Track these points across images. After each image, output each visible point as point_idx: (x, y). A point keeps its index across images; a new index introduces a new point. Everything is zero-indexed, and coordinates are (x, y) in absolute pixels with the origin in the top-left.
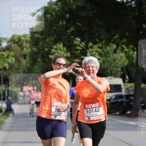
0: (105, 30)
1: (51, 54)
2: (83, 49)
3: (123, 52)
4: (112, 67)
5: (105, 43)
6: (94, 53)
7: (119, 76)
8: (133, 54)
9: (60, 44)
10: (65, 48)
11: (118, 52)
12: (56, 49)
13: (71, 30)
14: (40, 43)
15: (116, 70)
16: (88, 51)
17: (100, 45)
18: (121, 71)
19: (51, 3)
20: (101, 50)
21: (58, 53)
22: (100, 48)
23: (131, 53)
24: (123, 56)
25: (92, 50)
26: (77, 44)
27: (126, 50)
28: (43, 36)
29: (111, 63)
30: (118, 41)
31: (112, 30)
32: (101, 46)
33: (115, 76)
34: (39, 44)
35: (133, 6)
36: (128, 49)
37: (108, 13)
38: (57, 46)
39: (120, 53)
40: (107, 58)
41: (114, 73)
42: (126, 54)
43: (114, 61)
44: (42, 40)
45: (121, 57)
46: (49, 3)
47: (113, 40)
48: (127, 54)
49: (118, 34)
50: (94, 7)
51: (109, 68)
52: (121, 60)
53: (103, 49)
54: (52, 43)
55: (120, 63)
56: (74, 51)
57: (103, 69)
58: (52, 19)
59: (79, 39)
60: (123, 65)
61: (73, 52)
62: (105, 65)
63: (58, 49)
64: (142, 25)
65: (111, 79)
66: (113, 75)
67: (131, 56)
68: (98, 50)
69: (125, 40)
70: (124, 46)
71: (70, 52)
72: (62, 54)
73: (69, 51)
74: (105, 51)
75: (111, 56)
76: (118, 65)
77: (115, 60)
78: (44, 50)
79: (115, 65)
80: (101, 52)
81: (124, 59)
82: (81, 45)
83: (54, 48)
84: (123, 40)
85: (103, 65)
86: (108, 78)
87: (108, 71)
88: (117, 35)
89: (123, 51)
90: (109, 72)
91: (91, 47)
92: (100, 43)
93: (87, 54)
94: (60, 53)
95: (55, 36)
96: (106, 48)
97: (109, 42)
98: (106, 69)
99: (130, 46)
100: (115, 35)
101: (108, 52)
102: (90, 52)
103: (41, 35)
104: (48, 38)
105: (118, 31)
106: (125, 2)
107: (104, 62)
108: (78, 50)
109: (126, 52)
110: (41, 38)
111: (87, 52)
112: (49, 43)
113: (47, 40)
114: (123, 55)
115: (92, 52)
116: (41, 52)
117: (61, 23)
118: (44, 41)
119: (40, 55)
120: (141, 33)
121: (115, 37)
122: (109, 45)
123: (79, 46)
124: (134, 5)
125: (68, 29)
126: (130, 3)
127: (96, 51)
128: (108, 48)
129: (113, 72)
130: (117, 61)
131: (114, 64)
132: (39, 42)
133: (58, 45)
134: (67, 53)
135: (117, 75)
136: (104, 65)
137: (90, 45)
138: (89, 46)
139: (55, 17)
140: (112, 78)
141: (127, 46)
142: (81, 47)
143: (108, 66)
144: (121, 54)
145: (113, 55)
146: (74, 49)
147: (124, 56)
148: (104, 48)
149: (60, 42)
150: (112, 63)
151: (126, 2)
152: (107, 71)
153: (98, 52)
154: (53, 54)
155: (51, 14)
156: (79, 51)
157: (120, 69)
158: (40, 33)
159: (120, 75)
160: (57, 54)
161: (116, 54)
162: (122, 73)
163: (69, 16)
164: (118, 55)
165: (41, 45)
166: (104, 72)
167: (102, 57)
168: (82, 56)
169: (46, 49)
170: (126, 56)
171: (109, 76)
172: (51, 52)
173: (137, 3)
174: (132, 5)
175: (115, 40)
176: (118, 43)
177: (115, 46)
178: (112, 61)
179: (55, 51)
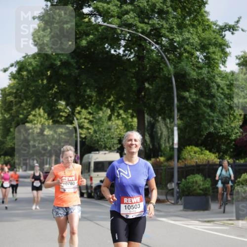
0: (96, 90)
1: (28, 122)
2: (69, 115)
3: (118, 119)
4: (106, 138)
5: (97, 107)
6: (83, 120)
7: (115, 150)
8: (132, 122)
9: (39, 109)
10: (46, 115)
11: (113, 118)
12: (34, 115)
13: (53, 92)
14: (14, 108)
15: (111, 142)
16: (75, 118)
17: (90, 110)
18: (117, 144)
19: (26, 57)
20: (91, 116)
21: (38, 121)
22: (90, 113)
23: (130, 120)
24: (119, 124)
25: (80, 116)
26: (61, 109)
27: (124, 116)
28: (17, 99)
29: (105, 133)
30: (114, 105)
31: (106, 90)
32: (91, 112)
33: (110, 150)
34: (12, 110)
35: (132, 60)
36: (126, 115)
37: (100, 69)
38: (36, 112)
39: (115, 120)
40: (100, 126)
41: (109, 147)
42: (123, 122)
43: (108, 131)
44: (16, 104)
45: (117, 125)
46: (24, 57)
47: (106, 104)
48: (125, 121)
49: (113, 95)
50: (82, 61)
51: (102, 140)
52: (117, 129)
53: (94, 116)
54: (29, 108)
55: (116, 133)
56: (57, 117)
57: (95, 140)
58: (30, 76)
59: (63, 103)
60: (120, 136)
61: (56, 119)
62: (98, 135)
63: (37, 116)
64: (144, 84)
65: (105, 154)
66: (107, 149)
67: (129, 124)
68: (88, 116)
69: (122, 104)
70: (121, 112)
71: (52, 119)
72: (42, 122)
73: (50, 118)
74: (97, 117)
75: (105, 124)
76: (114, 136)
77: (109, 129)
78: (18, 117)
79: (110, 136)
80: (91, 119)
81: (121, 128)
82: (66, 110)
83: (31, 114)
84: (120, 103)
85: (94, 136)
86: (101, 152)
87: (102, 143)
88: (112, 97)
89: (120, 118)
90: (102, 145)
91: (79, 113)
92: (90, 108)
93: (74, 122)
94: (39, 120)
95: (33, 99)
96: (98, 114)
97: (102, 105)
98: (98, 141)
99: (129, 111)
100: (110, 98)
101: (100, 119)
102: (77, 119)
103: (15, 97)
104: (25, 101)
105: (113, 92)
106: (121, 55)
107: (95, 132)
108: (62, 116)
109: (123, 120)
110: (15, 101)
111: (73, 119)
112: (26, 107)
113: (23, 104)
114: (120, 122)
115: (80, 119)
116: (16, 119)
117: (40, 81)
118: (18, 106)
119: (13, 123)
120: (143, 94)
121: (110, 100)
122: (101, 109)
123: (64, 111)
124: (134, 58)
125: (50, 90)
126: (128, 56)
127: (85, 118)
128: (101, 114)
129: (107, 145)
130: (112, 130)
131: (108, 135)
132: (12, 106)
133: (37, 110)
134: (48, 121)
135: (112, 149)
136: (96, 137)
137: (78, 110)
138: (76, 111)
139: (33, 74)
140: (107, 152)
141: (125, 111)
142: (66, 112)
143: (100, 136)
144: (117, 121)
145: (107, 123)
146: (57, 115)
147: (121, 124)
148: (95, 113)
149: (39, 106)
150: (107, 133)
151: (123, 55)
152: (99, 143)
153: (88, 119)
154: (31, 122)
155: (27, 70)
156: (63, 118)
157: (116, 141)
158: (14, 95)
159: (116, 148)
160: (36, 122)
161: (111, 122)
162: (119, 146)
163: (50, 73)
164: (114, 123)
165: (15, 110)
166: (96, 145)
167: (93, 125)
168: (67, 124)
169: (21, 116)
170: (124, 124)
171: (102, 150)
172: (28, 120)
173: (137, 56)
174: (130, 59)
175: (110, 103)
176: (113, 107)
177: (109, 112)
178: (106, 131)
179: (34, 118)
